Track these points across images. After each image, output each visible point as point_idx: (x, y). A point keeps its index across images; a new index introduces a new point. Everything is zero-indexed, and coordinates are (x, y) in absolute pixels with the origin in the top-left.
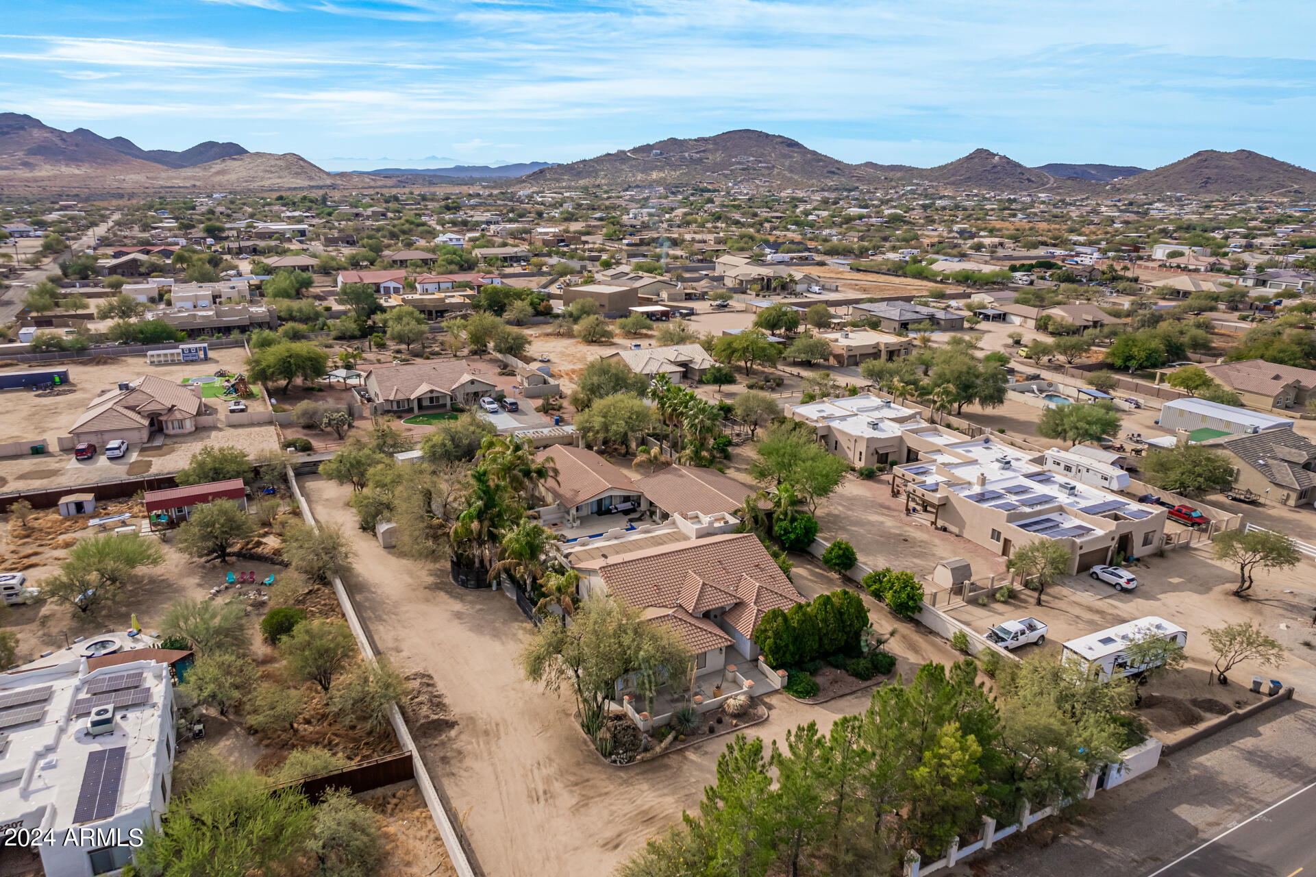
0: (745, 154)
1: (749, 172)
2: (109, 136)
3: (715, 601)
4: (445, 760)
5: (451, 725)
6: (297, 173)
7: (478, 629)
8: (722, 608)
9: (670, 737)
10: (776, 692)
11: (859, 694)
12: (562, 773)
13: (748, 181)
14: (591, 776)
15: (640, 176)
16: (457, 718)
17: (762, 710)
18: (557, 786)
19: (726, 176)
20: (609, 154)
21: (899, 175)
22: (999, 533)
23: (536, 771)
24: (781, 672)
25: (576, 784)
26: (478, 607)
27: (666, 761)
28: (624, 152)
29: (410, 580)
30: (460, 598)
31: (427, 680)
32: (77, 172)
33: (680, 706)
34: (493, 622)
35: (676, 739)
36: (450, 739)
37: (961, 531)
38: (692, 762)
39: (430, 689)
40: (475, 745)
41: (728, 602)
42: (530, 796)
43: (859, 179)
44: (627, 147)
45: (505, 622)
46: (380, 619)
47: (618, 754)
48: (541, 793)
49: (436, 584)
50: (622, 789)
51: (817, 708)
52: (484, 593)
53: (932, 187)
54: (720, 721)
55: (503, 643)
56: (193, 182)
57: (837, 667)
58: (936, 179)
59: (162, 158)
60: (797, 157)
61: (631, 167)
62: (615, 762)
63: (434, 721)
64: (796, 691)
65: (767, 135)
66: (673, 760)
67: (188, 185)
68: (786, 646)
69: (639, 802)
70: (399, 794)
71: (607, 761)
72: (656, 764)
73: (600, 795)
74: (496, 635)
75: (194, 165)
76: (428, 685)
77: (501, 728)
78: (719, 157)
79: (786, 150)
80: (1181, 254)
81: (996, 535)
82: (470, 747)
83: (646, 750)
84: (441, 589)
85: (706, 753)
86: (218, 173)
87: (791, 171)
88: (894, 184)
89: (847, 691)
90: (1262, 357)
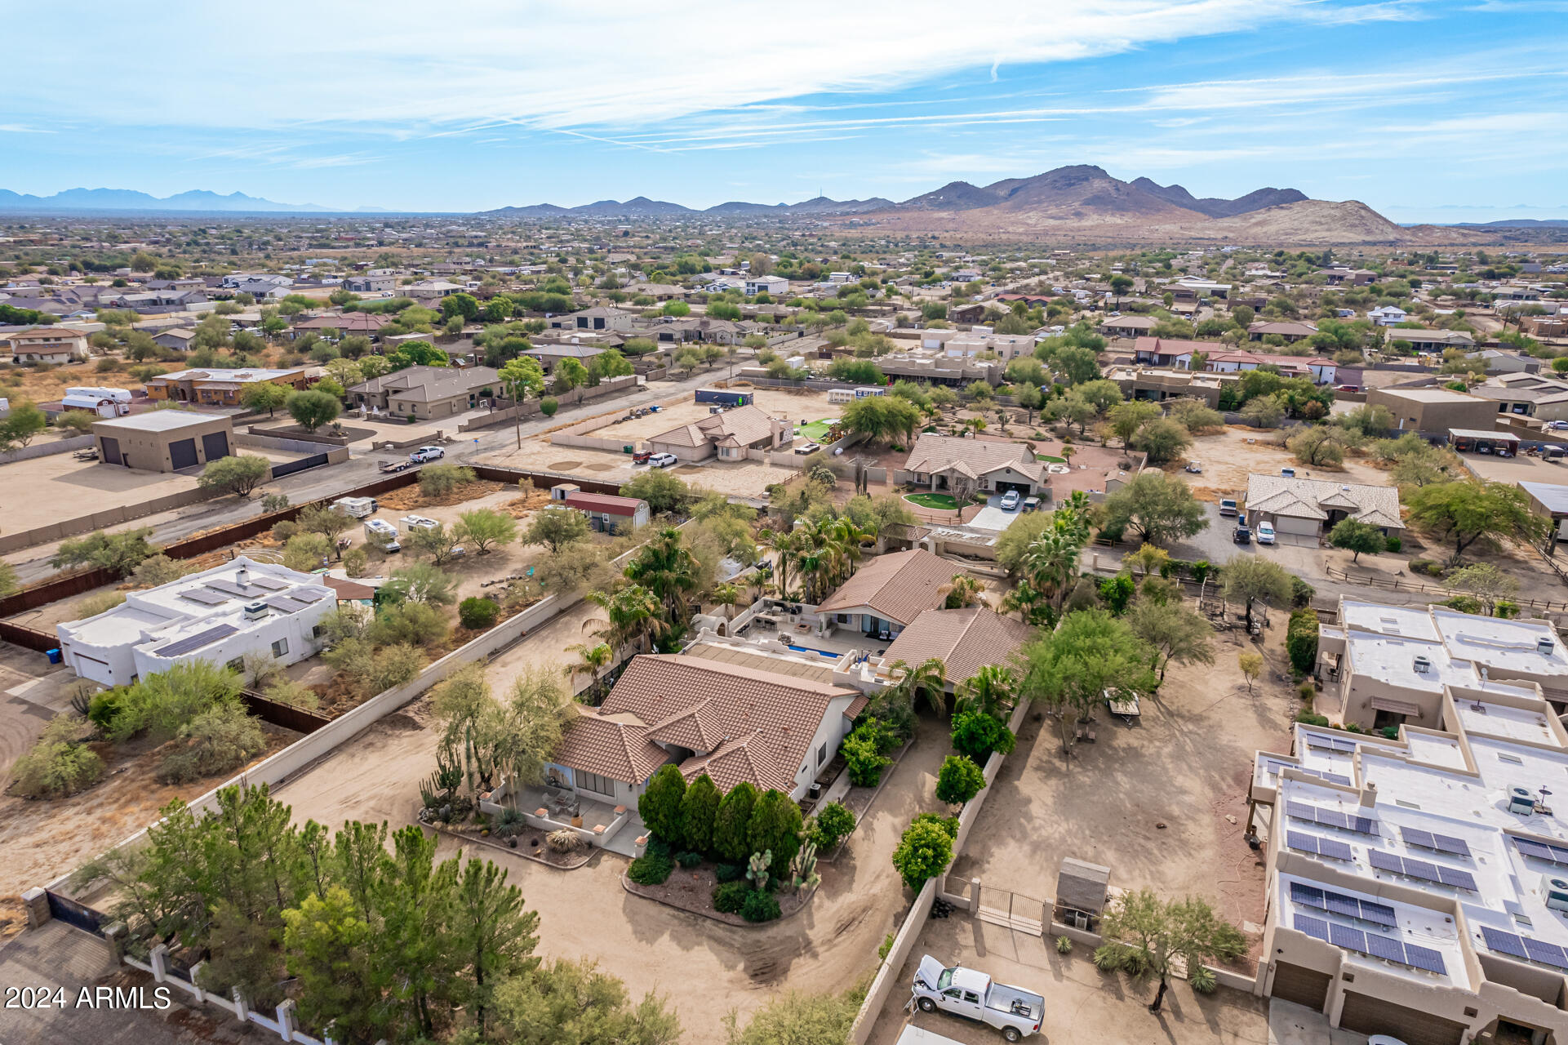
2: (1165, 183)
4: (369, 745)
5: (416, 727)
6: (1353, 226)
9: (480, 827)
12: (389, 799)
17: (581, 860)
18: (369, 804)
23: (382, 787)
32: (1119, 221)
35: (481, 830)
36: (398, 735)
40: (399, 748)
42: (347, 798)
48: (355, 800)
54: (535, 843)
59: (1214, 208)
82: (394, 747)
86: (1257, 224)
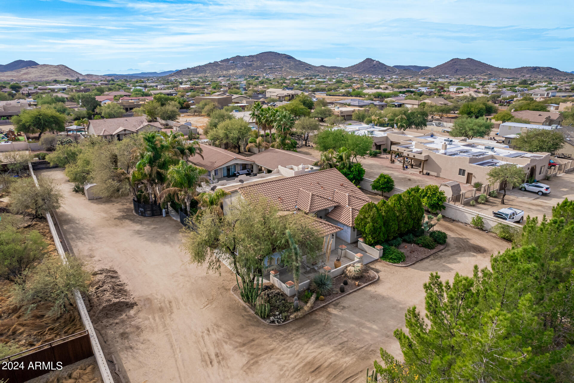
0: (270, 62)
1: (272, 70)
3: (321, 205)
4: (124, 336)
5: (130, 306)
6: (65, 74)
7: (153, 239)
8: (326, 210)
9: (313, 298)
10: (376, 261)
11: (432, 257)
12: (229, 336)
13: (272, 73)
14: (256, 336)
15: (225, 72)
16: (136, 300)
17: (372, 273)
18: (227, 348)
19: (262, 71)
20: (210, 63)
21: (335, 70)
22: (464, 171)
23: (206, 337)
24: (378, 247)
25: (244, 345)
26: (153, 226)
27: (314, 317)
28: (217, 62)
29: (105, 215)
30: (141, 223)
31: (112, 274)
33: (312, 276)
34: (164, 234)
35: (317, 299)
36: (129, 317)
37: (438, 174)
38: (335, 315)
39: (113, 280)
40: (151, 320)
41: (331, 205)
42: (203, 361)
43: (319, 71)
44: (218, 60)
45: (172, 234)
46: (80, 238)
47: (274, 315)
48: (213, 357)
49: (123, 216)
50: (284, 345)
51: (409, 269)
52: (157, 219)
53: (350, 74)
54: (346, 283)
55: (172, 246)
56: (11, 78)
57: (410, 242)
58: (351, 71)
60: (292, 63)
61: (221, 68)
62: (273, 322)
63: (115, 304)
64: (391, 259)
65: (279, 54)
66: (320, 316)
67: (9, 79)
68: (380, 228)
69: (302, 354)
70: (75, 374)
71: (267, 322)
72: (307, 320)
73: (267, 352)
74: (166, 241)
75: (12, 70)
76: (113, 277)
77: (174, 304)
78: (259, 63)
79: (287, 60)
80: (462, 88)
81: (462, 172)
82: (147, 322)
83: (297, 309)
84: (126, 218)
85: (344, 308)
86: (24, 74)
87: (290, 69)
88: (333, 73)
89: (424, 256)
90: (528, 109)
